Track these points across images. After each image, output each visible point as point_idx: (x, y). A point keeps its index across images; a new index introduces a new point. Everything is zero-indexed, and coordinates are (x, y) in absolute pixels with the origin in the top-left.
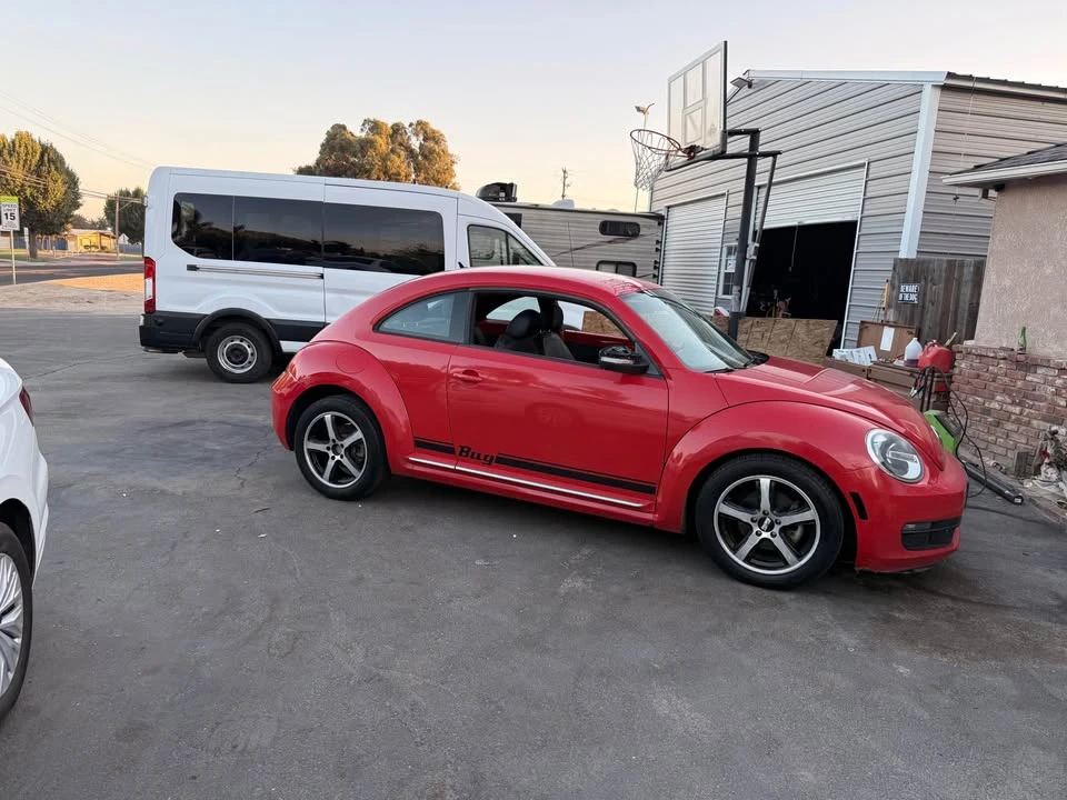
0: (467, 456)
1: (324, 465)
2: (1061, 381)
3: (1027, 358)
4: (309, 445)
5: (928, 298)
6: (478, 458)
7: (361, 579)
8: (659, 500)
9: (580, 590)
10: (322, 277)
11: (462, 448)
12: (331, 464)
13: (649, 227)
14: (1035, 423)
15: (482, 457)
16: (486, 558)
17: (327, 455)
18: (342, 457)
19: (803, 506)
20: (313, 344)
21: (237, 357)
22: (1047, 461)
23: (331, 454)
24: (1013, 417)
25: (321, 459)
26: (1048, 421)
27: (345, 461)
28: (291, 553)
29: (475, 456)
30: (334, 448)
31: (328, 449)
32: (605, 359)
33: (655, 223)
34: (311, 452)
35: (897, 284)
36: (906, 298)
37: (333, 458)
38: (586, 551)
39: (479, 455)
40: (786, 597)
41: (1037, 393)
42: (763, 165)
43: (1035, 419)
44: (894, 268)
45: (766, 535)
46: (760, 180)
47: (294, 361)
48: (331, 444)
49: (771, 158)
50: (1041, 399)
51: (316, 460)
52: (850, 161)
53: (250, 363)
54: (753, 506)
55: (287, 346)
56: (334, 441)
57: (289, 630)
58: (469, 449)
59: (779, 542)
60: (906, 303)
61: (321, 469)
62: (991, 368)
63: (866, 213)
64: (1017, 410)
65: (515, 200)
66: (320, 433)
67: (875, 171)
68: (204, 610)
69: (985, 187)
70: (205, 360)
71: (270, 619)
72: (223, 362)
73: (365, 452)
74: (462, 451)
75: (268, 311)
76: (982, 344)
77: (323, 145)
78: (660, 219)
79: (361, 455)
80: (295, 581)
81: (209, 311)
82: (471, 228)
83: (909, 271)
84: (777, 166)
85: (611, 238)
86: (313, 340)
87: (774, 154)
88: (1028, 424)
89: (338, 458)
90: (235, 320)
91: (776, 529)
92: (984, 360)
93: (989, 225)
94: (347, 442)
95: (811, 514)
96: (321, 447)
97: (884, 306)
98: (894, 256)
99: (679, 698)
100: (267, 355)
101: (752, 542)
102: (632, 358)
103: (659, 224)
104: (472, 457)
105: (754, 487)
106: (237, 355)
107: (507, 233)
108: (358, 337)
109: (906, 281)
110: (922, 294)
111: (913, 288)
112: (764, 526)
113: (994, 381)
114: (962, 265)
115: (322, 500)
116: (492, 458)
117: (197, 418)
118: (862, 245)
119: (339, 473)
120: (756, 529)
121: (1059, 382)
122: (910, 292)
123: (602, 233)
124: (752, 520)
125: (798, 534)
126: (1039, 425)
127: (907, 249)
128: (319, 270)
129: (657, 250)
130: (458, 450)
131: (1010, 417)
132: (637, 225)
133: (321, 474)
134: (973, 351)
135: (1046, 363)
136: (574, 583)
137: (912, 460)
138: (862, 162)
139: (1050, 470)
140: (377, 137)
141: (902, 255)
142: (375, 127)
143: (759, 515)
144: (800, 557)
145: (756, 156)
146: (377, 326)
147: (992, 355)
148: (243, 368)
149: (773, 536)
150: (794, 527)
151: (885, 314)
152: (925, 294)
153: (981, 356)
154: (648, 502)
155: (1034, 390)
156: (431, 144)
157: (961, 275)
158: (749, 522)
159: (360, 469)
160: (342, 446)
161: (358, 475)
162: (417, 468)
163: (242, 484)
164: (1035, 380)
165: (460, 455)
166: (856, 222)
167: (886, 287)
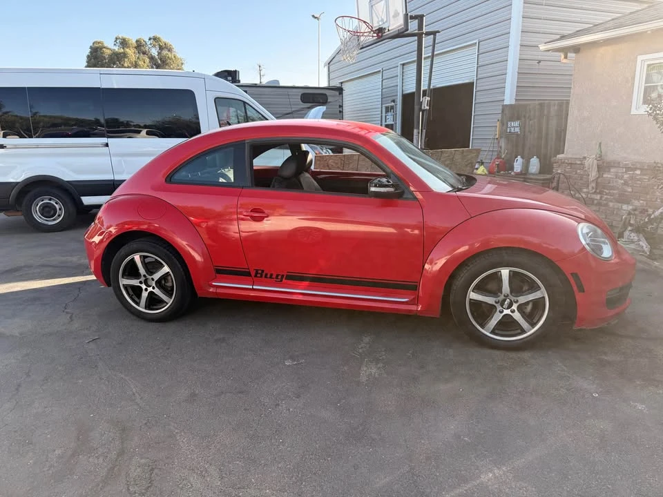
0: (261, 276)
1: (139, 296)
2: (628, 176)
3: (603, 163)
4: (124, 282)
5: (527, 130)
6: (271, 277)
7: (193, 395)
8: (421, 294)
9: (376, 375)
10: (107, 145)
11: (257, 271)
12: (145, 295)
13: (333, 96)
14: (611, 204)
15: (274, 276)
16: (292, 358)
17: (140, 288)
18: (154, 288)
19: (536, 288)
20: (115, 197)
21: (49, 212)
22: (630, 228)
23: (144, 287)
24: (596, 202)
25: (136, 292)
26: (619, 203)
27: (157, 291)
28: (127, 378)
29: (269, 276)
30: (146, 282)
31: (141, 283)
32: (373, 189)
33: (337, 93)
34: (126, 287)
35: (505, 122)
36: (512, 131)
37: (146, 290)
38: (367, 339)
39: (271, 275)
40: (526, 355)
41: (612, 185)
42: (426, 41)
43: (611, 201)
44: (503, 112)
45: (507, 312)
46: (426, 53)
47: (100, 214)
48: (142, 279)
49: (432, 36)
50: (613, 188)
51: (131, 293)
52: (466, 42)
53: (59, 216)
54: (496, 292)
55: (87, 200)
56: (144, 276)
57: (143, 461)
58: (263, 271)
59: (517, 316)
60: (513, 134)
61: (136, 299)
62: (579, 171)
63: (479, 76)
64: (598, 197)
65: (239, 81)
66: (132, 271)
67: (483, 48)
68: (56, 452)
69: (565, 50)
70: (22, 217)
71: (121, 453)
72: (38, 217)
73: (173, 282)
74: (257, 273)
75: (68, 175)
76: (570, 156)
77: (88, 57)
78: (340, 90)
79: (169, 284)
80: (136, 407)
81: (20, 180)
82: (218, 100)
83: (512, 112)
84: (436, 41)
85: (309, 105)
86: (115, 193)
87: (434, 33)
88: (606, 205)
89: (150, 289)
90: (41, 185)
91: (515, 307)
92: (573, 165)
93: (571, 80)
94: (157, 276)
95: (542, 293)
96: (135, 282)
97: (497, 136)
98: (502, 104)
99: (499, 468)
100: (72, 209)
101: (496, 318)
102: (393, 186)
103: (340, 94)
104: (266, 277)
105: (497, 278)
106: (48, 211)
107: (245, 103)
108: (154, 188)
109: (512, 119)
110: (522, 127)
111: (517, 124)
112: (506, 306)
113: (581, 179)
114: (549, 106)
115: (142, 324)
116: (283, 276)
117: (23, 265)
118: (478, 98)
119: (153, 301)
120: (499, 308)
121: (626, 176)
122: (515, 127)
123: (303, 102)
124: (496, 302)
125: (529, 308)
126: (614, 205)
127: (509, 99)
128: (104, 140)
129: (340, 112)
130: (253, 273)
131: (593, 202)
132: (325, 95)
133: (138, 304)
134: (566, 161)
135: (616, 164)
136: (369, 371)
137: (604, 243)
138: (475, 41)
139: (633, 234)
140: (127, 50)
141: (507, 102)
142: (124, 43)
143: (502, 297)
144: (533, 325)
145: (423, 33)
146: (169, 179)
147: (579, 162)
148: (54, 220)
149: (513, 311)
150: (527, 303)
151: (499, 142)
152: (525, 128)
153: (571, 164)
154: (413, 297)
155: (609, 183)
156: (165, 52)
157: (549, 112)
158: (494, 304)
159: (170, 296)
160: (153, 279)
161: (170, 301)
162: (219, 291)
163: (71, 317)
164: (609, 176)
165: (256, 276)
166: (473, 83)
167: (498, 124)
